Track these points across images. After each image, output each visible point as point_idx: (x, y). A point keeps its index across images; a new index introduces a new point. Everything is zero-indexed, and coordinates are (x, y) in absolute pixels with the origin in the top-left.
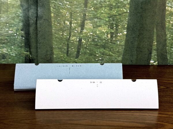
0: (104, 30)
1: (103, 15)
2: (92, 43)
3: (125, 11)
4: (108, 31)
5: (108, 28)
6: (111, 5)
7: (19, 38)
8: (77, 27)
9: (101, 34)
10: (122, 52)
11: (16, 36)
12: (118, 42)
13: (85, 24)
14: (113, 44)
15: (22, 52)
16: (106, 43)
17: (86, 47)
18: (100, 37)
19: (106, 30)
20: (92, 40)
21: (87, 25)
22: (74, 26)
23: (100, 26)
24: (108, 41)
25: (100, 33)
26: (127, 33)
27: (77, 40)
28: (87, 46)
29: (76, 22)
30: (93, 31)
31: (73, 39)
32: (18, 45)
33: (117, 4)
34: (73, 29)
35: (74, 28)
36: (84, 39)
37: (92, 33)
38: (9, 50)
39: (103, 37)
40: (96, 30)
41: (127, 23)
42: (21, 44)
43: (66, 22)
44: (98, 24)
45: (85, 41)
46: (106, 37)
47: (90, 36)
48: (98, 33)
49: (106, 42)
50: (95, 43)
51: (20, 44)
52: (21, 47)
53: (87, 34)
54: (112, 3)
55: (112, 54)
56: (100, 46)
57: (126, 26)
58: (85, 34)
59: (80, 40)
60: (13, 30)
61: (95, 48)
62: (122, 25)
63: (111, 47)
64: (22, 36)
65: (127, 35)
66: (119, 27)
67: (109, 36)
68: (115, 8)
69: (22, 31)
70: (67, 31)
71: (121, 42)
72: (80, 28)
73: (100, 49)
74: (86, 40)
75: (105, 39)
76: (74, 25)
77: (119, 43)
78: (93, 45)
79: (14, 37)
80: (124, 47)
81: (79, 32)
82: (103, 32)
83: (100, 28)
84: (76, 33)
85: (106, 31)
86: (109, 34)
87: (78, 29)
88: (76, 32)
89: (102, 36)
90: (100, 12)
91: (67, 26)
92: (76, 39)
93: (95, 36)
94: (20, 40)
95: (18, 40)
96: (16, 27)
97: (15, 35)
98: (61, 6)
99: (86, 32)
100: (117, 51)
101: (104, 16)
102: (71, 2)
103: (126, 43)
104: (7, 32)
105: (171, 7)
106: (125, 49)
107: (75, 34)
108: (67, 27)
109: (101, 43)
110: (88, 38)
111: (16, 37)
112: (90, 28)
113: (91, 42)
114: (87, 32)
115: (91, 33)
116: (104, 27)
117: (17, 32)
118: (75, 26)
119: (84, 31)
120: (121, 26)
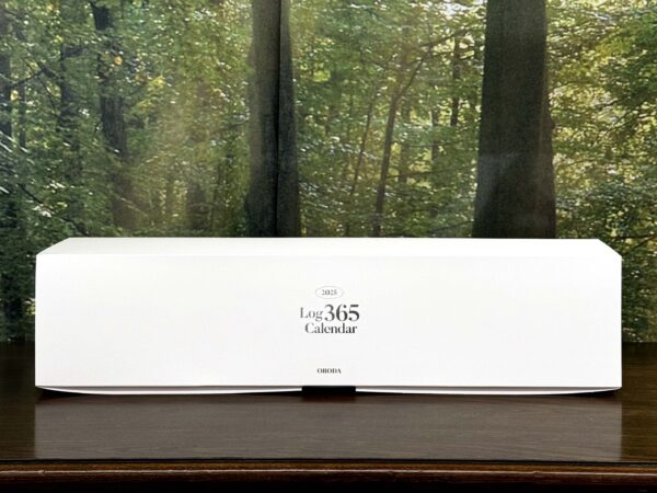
1: (417, 227)
3: (465, 218)
6: (434, 206)
33: (447, 204)
54: (435, 202)
68: (443, 213)
90: (411, 222)
98: (325, 212)
101: (420, 230)
102: (349, 202)
105: (566, 210)
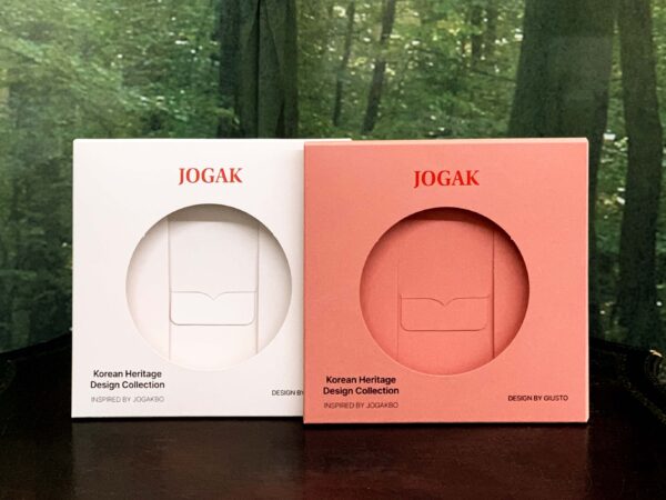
0: (455, 29)
2: (419, 76)
4: (464, 30)
5: (466, 21)
7: (203, 62)
8: (370, 22)
9: (446, 43)
10: (510, 103)
11: (194, 55)
12: (496, 67)
13: (397, 11)
14: (482, 76)
15: (209, 109)
16: (459, 73)
17: (398, 91)
18: (442, 55)
19: (458, 30)
20: (417, 65)
21: (402, 17)
22: (363, 22)
23: (443, 16)
24: (466, 67)
25: (443, 40)
26: (524, 38)
27: (369, 67)
28: (401, 88)
29: (368, 6)
30: (420, 34)
31: (356, 64)
32: (199, 85)
34: (358, 32)
35: (361, 26)
36: (390, 63)
37: (417, 40)
38: (172, 102)
39: (452, 55)
40: (431, 32)
41: (524, 6)
42: (209, 84)
43: (337, 8)
44: (436, 11)
45: (393, 69)
46: (460, 53)
47: (410, 52)
48: (435, 38)
49: (459, 69)
50: (428, 76)
51: (205, 84)
52: (207, 92)
53: (402, 47)
55: (479, 111)
56: (443, 84)
57: (520, 16)
58: (395, 45)
59: (380, 68)
60: (189, 37)
61: (425, 94)
62: (508, 12)
63: (475, 87)
64: (213, 57)
65: (524, 45)
66: (500, 18)
67: (468, 47)
69: (214, 40)
70: (337, 38)
71: (504, 68)
72: (379, 28)
73: (441, 95)
74: (400, 66)
75: (455, 61)
76: (361, 17)
77: (497, 71)
78: (419, 84)
79: (189, 60)
80: (514, 85)
81: (378, 39)
82: (452, 35)
83: (441, 24)
84: (367, 43)
85: (460, 33)
86: (468, 41)
87: (373, 30)
88: (367, 40)
89: (447, 49)
91: (339, 21)
92: (368, 63)
93: (428, 49)
94: (205, 69)
95: (200, 69)
96: (197, 27)
97: (193, 51)
99: (399, 39)
100: (492, 98)
103: (520, 72)
104: (171, 42)
106: (517, 92)
107: (364, 46)
108: (340, 26)
109: (446, 74)
110: (406, 61)
111: (196, 59)
112: (412, 25)
113: (413, 74)
114: (403, 38)
115: (415, 43)
116: (454, 20)
117: (198, 45)
118: (364, 19)
119: (392, 36)
120: (504, 14)
